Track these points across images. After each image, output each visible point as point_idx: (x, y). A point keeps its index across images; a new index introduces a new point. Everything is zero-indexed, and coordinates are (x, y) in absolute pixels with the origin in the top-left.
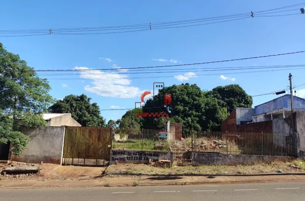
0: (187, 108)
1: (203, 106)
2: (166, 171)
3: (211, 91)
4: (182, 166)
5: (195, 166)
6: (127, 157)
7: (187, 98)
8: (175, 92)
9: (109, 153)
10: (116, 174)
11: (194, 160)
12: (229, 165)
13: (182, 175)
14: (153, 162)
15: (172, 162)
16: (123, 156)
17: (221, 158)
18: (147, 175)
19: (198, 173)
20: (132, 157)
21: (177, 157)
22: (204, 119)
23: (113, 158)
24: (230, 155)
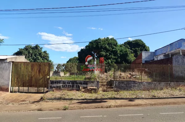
0: (108, 54)
1: (118, 52)
2: (93, 96)
3: (123, 44)
4: (107, 91)
5: (116, 91)
6: (62, 86)
7: (108, 47)
8: (100, 43)
9: (48, 83)
10: (51, 99)
11: (116, 86)
12: (143, 90)
13: (107, 99)
14: (83, 89)
15: (98, 89)
16: (59, 85)
17: (137, 85)
18: (77, 99)
19: (120, 97)
20: (66, 86)
21: (102, 85)
22: (119, 61)
23: (51, 86)
24: (144, 83)
